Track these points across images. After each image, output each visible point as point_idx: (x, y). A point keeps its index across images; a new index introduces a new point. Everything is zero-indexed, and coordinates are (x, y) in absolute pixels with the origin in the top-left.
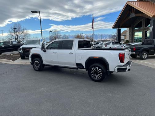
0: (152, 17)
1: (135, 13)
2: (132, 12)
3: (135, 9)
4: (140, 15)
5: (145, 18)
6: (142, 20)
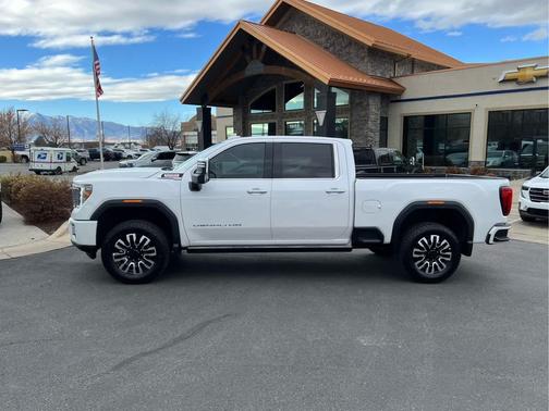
0: (326, 82)
1: (266, 62)
2: (255, 56)
3: (263, 49)
4: (283, 71)
5: (284, 82)
6: (275, 87)
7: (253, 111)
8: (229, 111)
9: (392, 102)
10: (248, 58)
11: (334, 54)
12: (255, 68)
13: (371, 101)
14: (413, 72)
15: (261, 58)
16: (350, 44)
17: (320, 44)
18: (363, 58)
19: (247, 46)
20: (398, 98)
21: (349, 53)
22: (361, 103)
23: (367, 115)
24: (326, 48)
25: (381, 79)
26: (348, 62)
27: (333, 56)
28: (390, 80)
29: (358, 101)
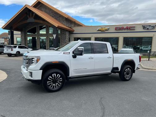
0: (57, 27)
1: (35, 18)
2: (31, 16)
5: (39, 25)
6: (36, 26)
7: (28, 33)
8: (20, 33)
9: (71, 34)
10: (28, 16)
11: (55, 19)
12: (31, 20)
13: (67, 33)
14: (75, 26)
15: (33, 17)
16: (60, 16)
17: (51, 15)
18: (64, 21)
19: (28, 13)
20: (73, 33)
21: (60, 19)
22: (64, 33)
23: (66, 37)
24: (53, 17)
25: (68, 27)
26: (59, 21)
27: (55, 20)
28: (70, 28)
29: (63, 32)
